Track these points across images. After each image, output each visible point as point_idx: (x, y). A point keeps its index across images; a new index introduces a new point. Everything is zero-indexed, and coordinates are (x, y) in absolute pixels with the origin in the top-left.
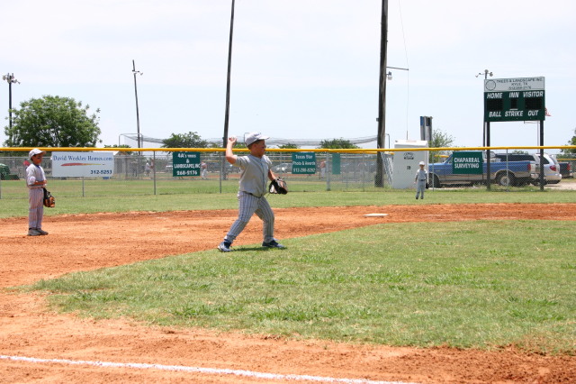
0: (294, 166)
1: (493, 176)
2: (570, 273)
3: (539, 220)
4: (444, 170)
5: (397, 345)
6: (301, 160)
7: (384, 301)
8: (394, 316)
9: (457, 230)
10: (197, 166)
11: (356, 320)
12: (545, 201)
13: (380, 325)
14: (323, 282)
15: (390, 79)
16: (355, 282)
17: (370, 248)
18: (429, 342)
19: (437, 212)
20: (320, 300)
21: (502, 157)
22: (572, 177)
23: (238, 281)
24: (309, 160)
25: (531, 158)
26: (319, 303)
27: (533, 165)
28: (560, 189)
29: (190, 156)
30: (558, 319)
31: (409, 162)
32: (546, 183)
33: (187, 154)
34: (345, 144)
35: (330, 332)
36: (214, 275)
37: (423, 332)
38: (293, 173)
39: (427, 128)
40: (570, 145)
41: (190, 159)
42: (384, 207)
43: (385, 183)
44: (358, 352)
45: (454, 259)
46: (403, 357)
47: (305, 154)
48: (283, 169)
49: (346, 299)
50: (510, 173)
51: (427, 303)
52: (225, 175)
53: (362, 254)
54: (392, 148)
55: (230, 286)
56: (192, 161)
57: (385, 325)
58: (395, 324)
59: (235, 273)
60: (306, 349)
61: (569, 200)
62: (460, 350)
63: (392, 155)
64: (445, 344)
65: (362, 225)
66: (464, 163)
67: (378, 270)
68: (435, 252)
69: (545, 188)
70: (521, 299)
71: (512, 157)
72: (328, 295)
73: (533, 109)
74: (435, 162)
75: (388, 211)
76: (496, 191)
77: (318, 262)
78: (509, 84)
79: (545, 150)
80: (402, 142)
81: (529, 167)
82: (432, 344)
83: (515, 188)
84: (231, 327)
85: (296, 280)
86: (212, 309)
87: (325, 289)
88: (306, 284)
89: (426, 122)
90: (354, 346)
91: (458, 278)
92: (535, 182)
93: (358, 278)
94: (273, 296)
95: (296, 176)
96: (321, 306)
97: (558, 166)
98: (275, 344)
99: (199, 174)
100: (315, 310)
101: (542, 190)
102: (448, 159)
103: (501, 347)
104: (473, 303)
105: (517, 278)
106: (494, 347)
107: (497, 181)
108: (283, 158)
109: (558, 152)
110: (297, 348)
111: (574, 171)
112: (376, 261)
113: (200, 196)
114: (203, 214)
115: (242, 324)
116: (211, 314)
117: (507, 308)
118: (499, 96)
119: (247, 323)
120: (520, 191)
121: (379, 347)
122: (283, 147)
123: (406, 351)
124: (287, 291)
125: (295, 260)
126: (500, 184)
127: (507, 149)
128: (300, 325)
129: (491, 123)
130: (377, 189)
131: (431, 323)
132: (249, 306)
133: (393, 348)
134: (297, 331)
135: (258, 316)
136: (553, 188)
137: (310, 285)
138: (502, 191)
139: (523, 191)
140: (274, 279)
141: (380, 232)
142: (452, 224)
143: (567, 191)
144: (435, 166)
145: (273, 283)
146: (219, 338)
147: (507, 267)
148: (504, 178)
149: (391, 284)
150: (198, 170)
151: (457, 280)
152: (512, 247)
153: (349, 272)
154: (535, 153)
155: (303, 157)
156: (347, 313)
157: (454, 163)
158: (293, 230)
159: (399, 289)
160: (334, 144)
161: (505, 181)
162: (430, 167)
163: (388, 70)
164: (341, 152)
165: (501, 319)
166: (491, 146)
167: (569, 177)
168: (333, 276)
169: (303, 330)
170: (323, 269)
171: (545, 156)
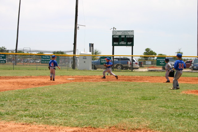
0: (42, 60)
1: (115, 66)
2: (138, 101)
3: (130, 82)
4: (97, 63)
5: (72, 127)
6: (45, 58)
7: (69, 111)
8: (72, 116)
9: (100, 85)
10: (5, 59)
11: (58, 117)
12: (133, 75)
13: (67, 119)
14: (48, 103)
15: (78, 29)
16: (60, 103)
17: (67, 91)
18: (84, 125)
19: (94, 78)
20: (46, 110)
21: (118, 59)
22: (143, 67)
23: (15, 103)
24: (48, 58)
25: (129, 59)
26: (45, 111)
27: (129, 62)
28: (139, 71)
29: (2, 56)
30: (131, 117)
31: (85, 60)
32: (134, 68)
33: (2, 55)
34: (62, 53)
35: (48, 122)
36: (6, 101)
37: (82, 122)
38: (42, 63)
39: (92, 48)
40: (143, 55)
41: (2, 57)
42: (74, 76)
43: (76, 68)
44: (57, 129)
45: (97, 95)
46: (74, 131)
47: (46, 56)
48: (38, 61)
49: (55, 110)
50: (121, 65)
51: (85, 111)
52: (16, 63)
53: (64, 93)
54: (79, 55)
55: (12, 105)
56: (3, 58)
57: (68, 119)
58: (72, 119)
59: (15, 100)
60: (38, 128)
61: (141, 75)
62: (95, 128)
63: (79, 57)
64: (90, 126)
65: (65, 83)
66: (105, 61)
67: (69, 99)
68: (91, 93)
69: (133, 70)
70: (120, 110)
71: (122, 59)
72: (49, 108)
73: (129, 42)
74: (94, 60)
75: (76, 77)
76: (116, 71)
77: (47, 96)
78: (121, 33)
79: (133, 57)
80: (82, 52)
81: (128, 63)
82: (85, 127)
83: (123, 70)
84: (10, 120)
85: (38, 102)
86: (4, 113)
87: (48, 106)
88: (41, 104)
89: (91, 45)
90: (56, 127)
91: (98, 102)
92: (130, 68)
93: (61, 102)
94: (28, 108)
95: (43, 64)
96: (46, 112)
97: (138, 63)
98: (26, 126)
99: (5, 63)
100: (43, 114)
101: (132, 71)
102: (99, 59)
103: (110, 127)
104: (102, 111)
105: (119, 102)
106: (108, 128)
107: (116, 67)
108: (38, 58)
109: (139, 57)
110: (35, 128)
111: (144, 65)
112: (68, 96)
113: (5, 71)
114: (6, 78)
115: (15, 119)
116: (3, 115)
117: (113, 113)
118: (118, 37)
119: (16, 118)
120: (124, 71)
121: (66, 127)
122: (39, 53)
123: (75, 129)
124: (34, 107)
125: (38, 95)
126: (118, 69)
127: (120, 56)
128: (37, 119)
129: (115, 46)
130: (73, 70)
131: (86, 118)
132: (18, 112)
133: (71, 128)
134: (35, 122)
135: (21, 116)
136: (136, 71)
137: (43, 104)
138: (118, 71)
139: (125, 71)
140: (29, 102)
141: (72, 85)
142: (98, 83)
143: (141, 72)
144: (94, 62)
145: (29, 103)
146: (5, 124)
147: (116, 98)
148: (119, 66)
149: (73, 104)
150: (5, 61)
151: (97, 103)
152: (119, 91)
153: (58, 100)
154: (130, 58)
155: (46, 57)
156: (55, 115)
157: (101, 61)
158: (39, 84)
159: (76, 106)
160: (58, 52)
161: (119, 67)
162: (92, 62)
163: (78, 26)
164: (60, 56)
165: (111, 117)
166: (115, 55)
167: (142, 67)
168: (52, 101)
169: (38, 121)
170: (48, 98)
171: (133, 59)
